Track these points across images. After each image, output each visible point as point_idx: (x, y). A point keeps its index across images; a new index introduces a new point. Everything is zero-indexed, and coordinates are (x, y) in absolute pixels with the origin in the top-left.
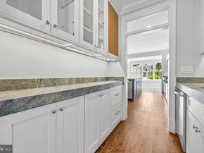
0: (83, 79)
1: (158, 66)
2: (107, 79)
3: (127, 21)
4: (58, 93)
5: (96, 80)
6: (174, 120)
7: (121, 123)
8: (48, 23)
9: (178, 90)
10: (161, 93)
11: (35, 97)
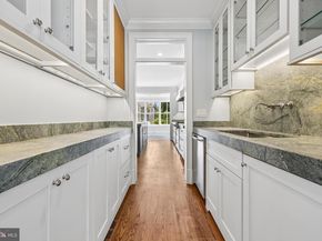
0: (73, 125)
1: (165, 106)
2: (106, 125)
3: (136, 41)
4: (62, 150)
5: (91, 127)
6: (191, 170)
7: (131, 189)
8: (39, 23)
9: (195, 134)
10: (169, 142)
11: (31, 160)
